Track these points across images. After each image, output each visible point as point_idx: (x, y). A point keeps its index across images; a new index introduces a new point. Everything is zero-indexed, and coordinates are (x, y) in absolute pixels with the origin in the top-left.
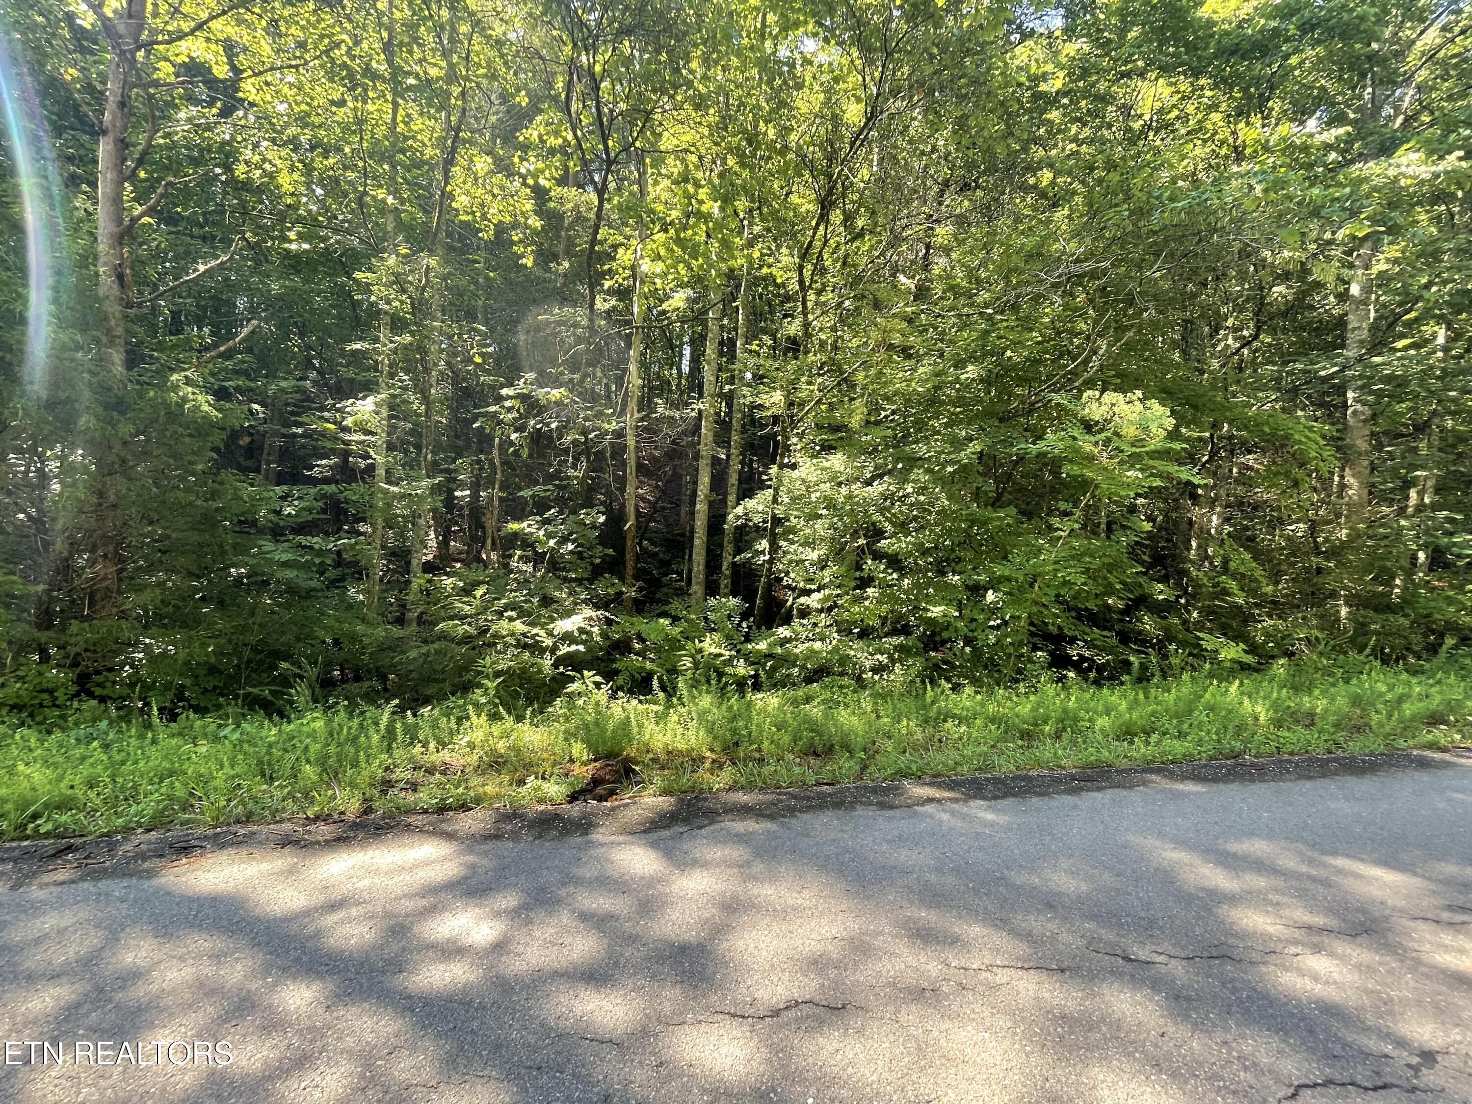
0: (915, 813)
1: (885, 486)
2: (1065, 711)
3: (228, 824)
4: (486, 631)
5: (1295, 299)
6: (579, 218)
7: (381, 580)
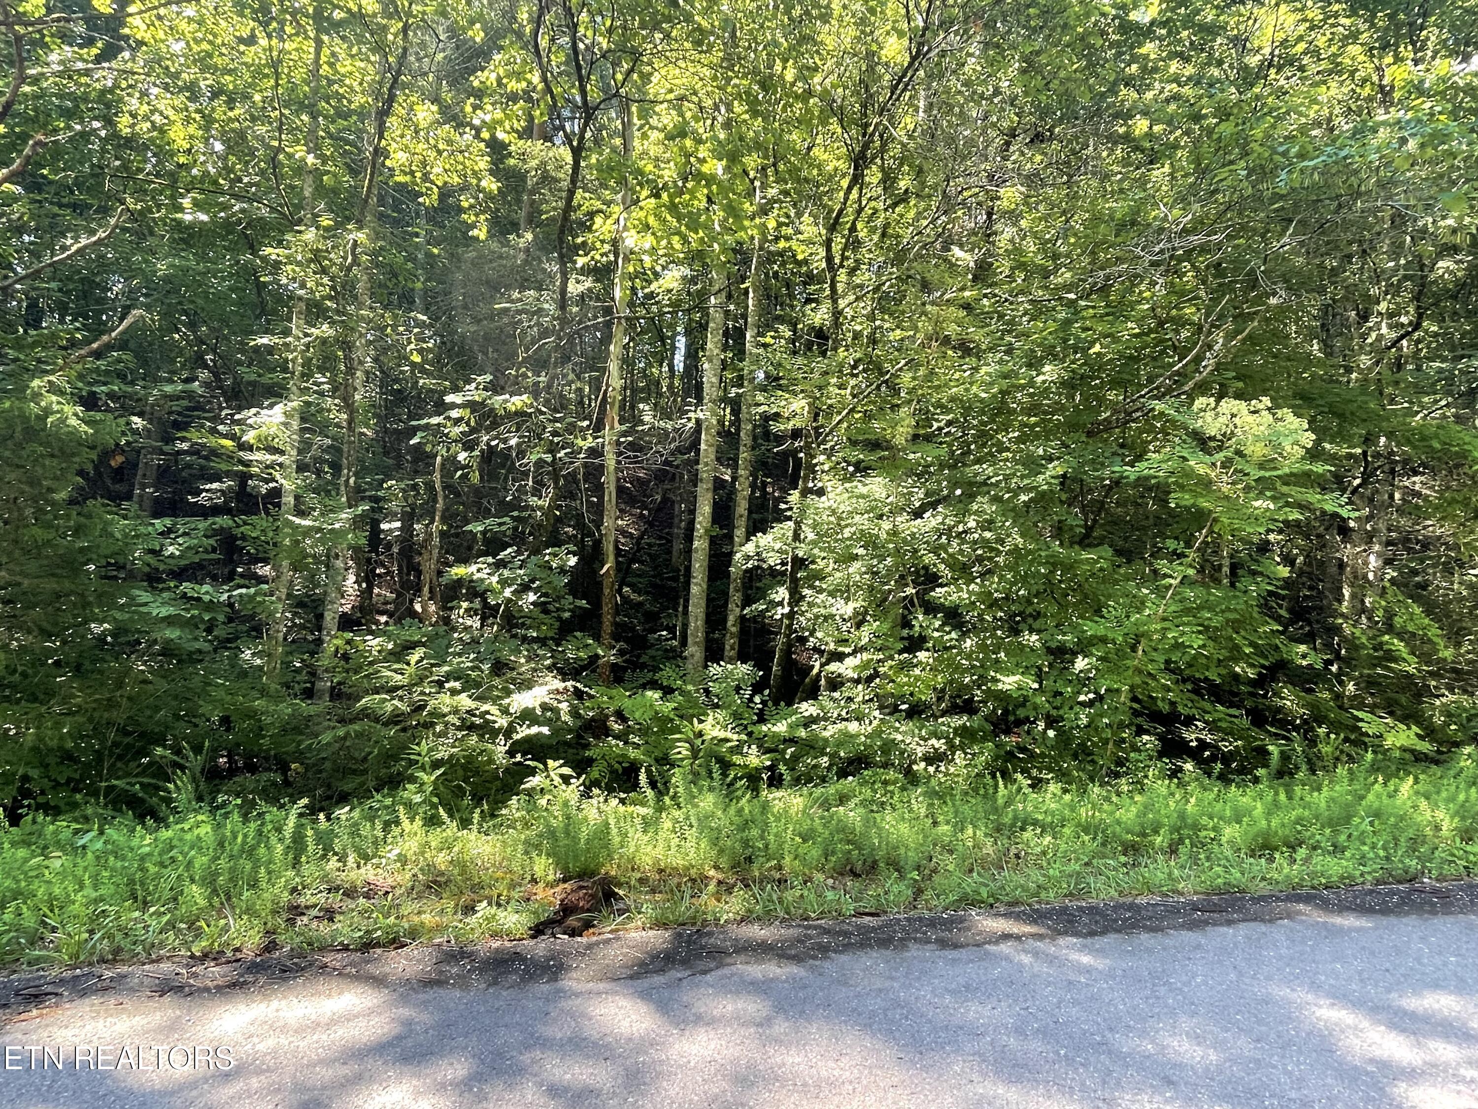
0: (987, 953)
1: (940, 519)
2: (1182, 816)
3: (91, 964)
4: (421, 708)
5: (1467, 276)
6: (546, 179)
7: (285, 639)
